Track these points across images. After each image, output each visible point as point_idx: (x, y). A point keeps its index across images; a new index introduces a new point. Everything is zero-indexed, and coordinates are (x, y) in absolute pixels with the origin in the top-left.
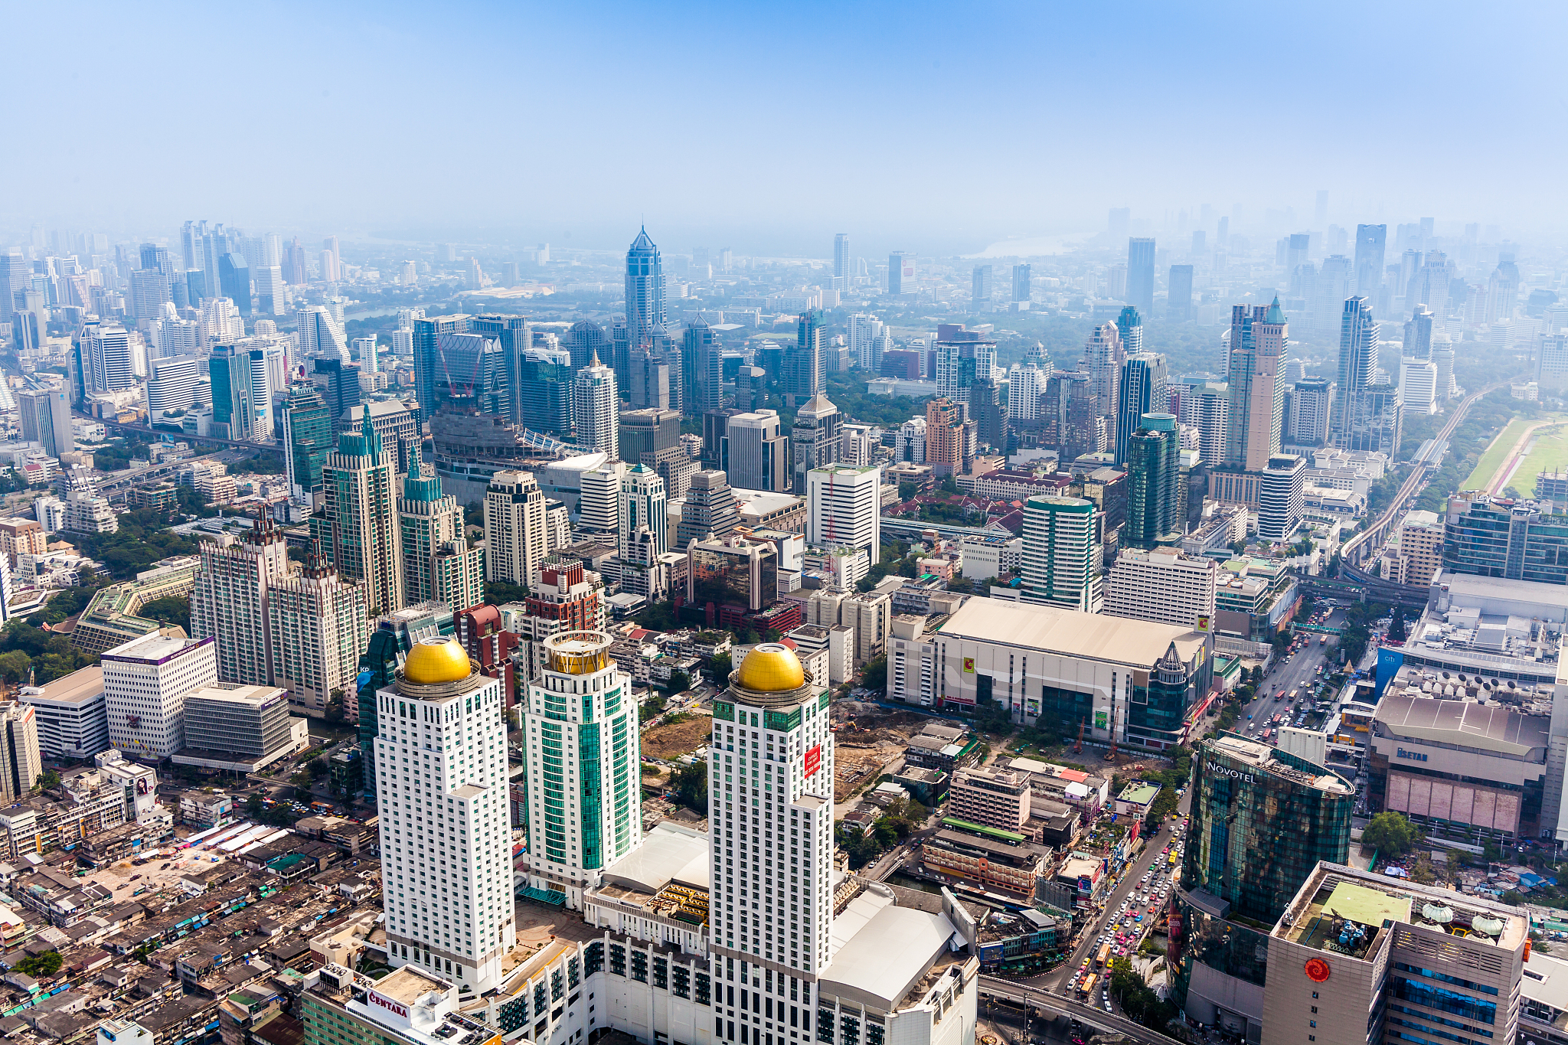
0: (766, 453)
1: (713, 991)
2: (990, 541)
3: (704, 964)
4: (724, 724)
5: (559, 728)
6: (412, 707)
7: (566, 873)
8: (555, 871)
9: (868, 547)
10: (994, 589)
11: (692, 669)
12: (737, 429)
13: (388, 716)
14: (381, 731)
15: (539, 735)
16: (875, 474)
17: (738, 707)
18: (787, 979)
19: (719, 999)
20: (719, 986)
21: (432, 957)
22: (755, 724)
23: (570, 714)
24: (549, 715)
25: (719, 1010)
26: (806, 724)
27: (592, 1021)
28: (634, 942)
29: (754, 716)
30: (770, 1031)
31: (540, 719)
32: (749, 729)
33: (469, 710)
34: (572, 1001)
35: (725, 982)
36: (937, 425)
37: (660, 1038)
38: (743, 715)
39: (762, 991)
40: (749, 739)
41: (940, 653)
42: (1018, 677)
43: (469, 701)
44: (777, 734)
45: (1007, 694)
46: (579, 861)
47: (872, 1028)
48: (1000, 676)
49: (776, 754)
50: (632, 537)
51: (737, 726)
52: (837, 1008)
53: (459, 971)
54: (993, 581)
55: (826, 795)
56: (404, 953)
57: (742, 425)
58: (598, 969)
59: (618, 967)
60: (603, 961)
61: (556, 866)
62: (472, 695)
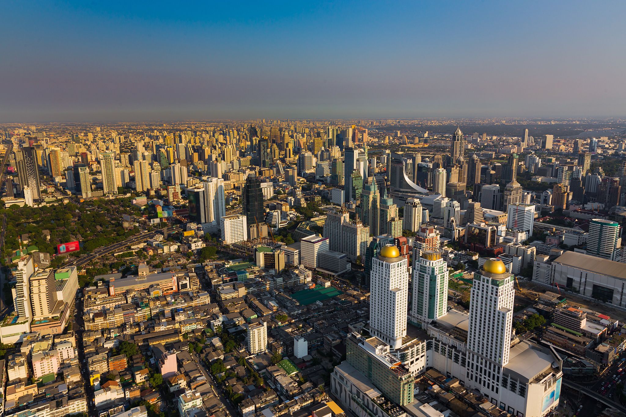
0: (494, 198)
1: (467, 363)
2: (575, 233)
3: (464, 354)
4: (477, 281)
5: (423, 275)
6: (382, 264)
7: (423, 319)
8: (419, 317)
9: (529, 231)
10: (575, 249)
11: (465, 263)
12: (485, 190)
13: (375, 265)
14: (373, 269)
15: (417, 276)
16: (533, 207)
17: (482, 277)
18: (492, 365)
19: (469, 366)
20: (469, 362)
21: (382, 336)
22: (487, 283)
23: (427, 271)
24: (420, 271)
25: (468, 369)
26: (505, 285)
27: (427, 364)
28: (442, 343)
29: (487, 280)
30: (485, 380)
31: (418, 272)
32: (485, 284)
33: (398, 267)
34: (422, 357)
35: (471, 361)
36: (557, 193)
37: (448, 374)
38: (484, 279)
39: (483, 366)
40: (485, 287)
41: (553, 268)
42: (583, 280)
43: (398, 264)
44: (495, 287)
45: (578, 285)
46: (427, 316)
47: (521, 387)
48: (576, 279)
49: (494, 293)
50: (448, 220)
51: (481, 283)
52: (509, 378)
53: (390, 341)
54: (575, 246)
55: (510, 309)
56: (374, 333)
57: (486, 188)
58: (430, 349)
59: (437, 349)
60: (432, 347)
61: (420, 316)
62: (399, 262)
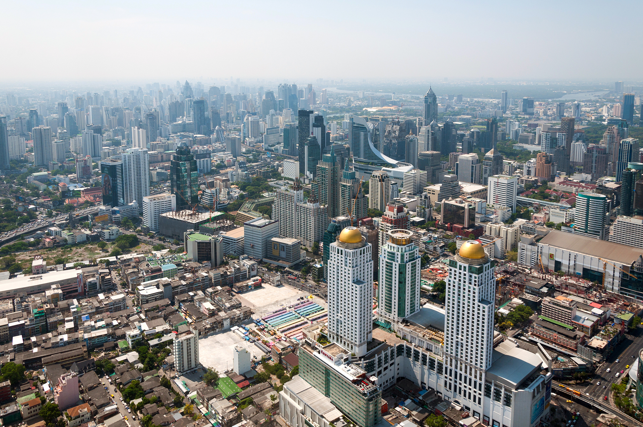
0: (472, 169)
1: (444, 370)
2: (562, 208)
3: (441, 359)
4: (453, 269)
5: (392, 264)
6: (342, 251)
7: (392, 318)
8: (387, 316)
9: (511, 207)
10: (563, 228)
11: (441, 247)
12: (462, 160)
13: (333, 253)
14: (330, 258)
15: (384, 266)
16: (515, 180)
17: (459, 263)
18: (473, 370)
19: (446, 373)
20: (446, 368)
21: (343, 341)
22: (465, 270)
23: (396, 259)
24: (388, 259)
25: (446, 377)
26: (484, 272)
27: (398, 374)
28: (415, 347)
29: (465, 267)
30: (465, 389)
31: (385, 260)
32: (462, 272)
33: (361, 254)
34: (391, 365)
35: (449, 367)
36: (541, 162)
37: (423, 385)
38: (460, 266)
39: (463, 373)
40: (462, 275)
41: (539, 250)
42: (572, 263)
43: (361, 251)
44: (473, 275)
45: (567, 269)
46: (396, 313)
47: (506, 394)
48: (565, 262)
49: (473, 283)
51: (458, 270)
52: (493, 384)
53: (352, 348)
54: (563, 225)
55: (492, 301)
56: (333, 338)
57: (464, 158)
58: (401, 355)
59: (409, 354)
60: (403, 352)
61: (388, 314)
62: (362, 249)
